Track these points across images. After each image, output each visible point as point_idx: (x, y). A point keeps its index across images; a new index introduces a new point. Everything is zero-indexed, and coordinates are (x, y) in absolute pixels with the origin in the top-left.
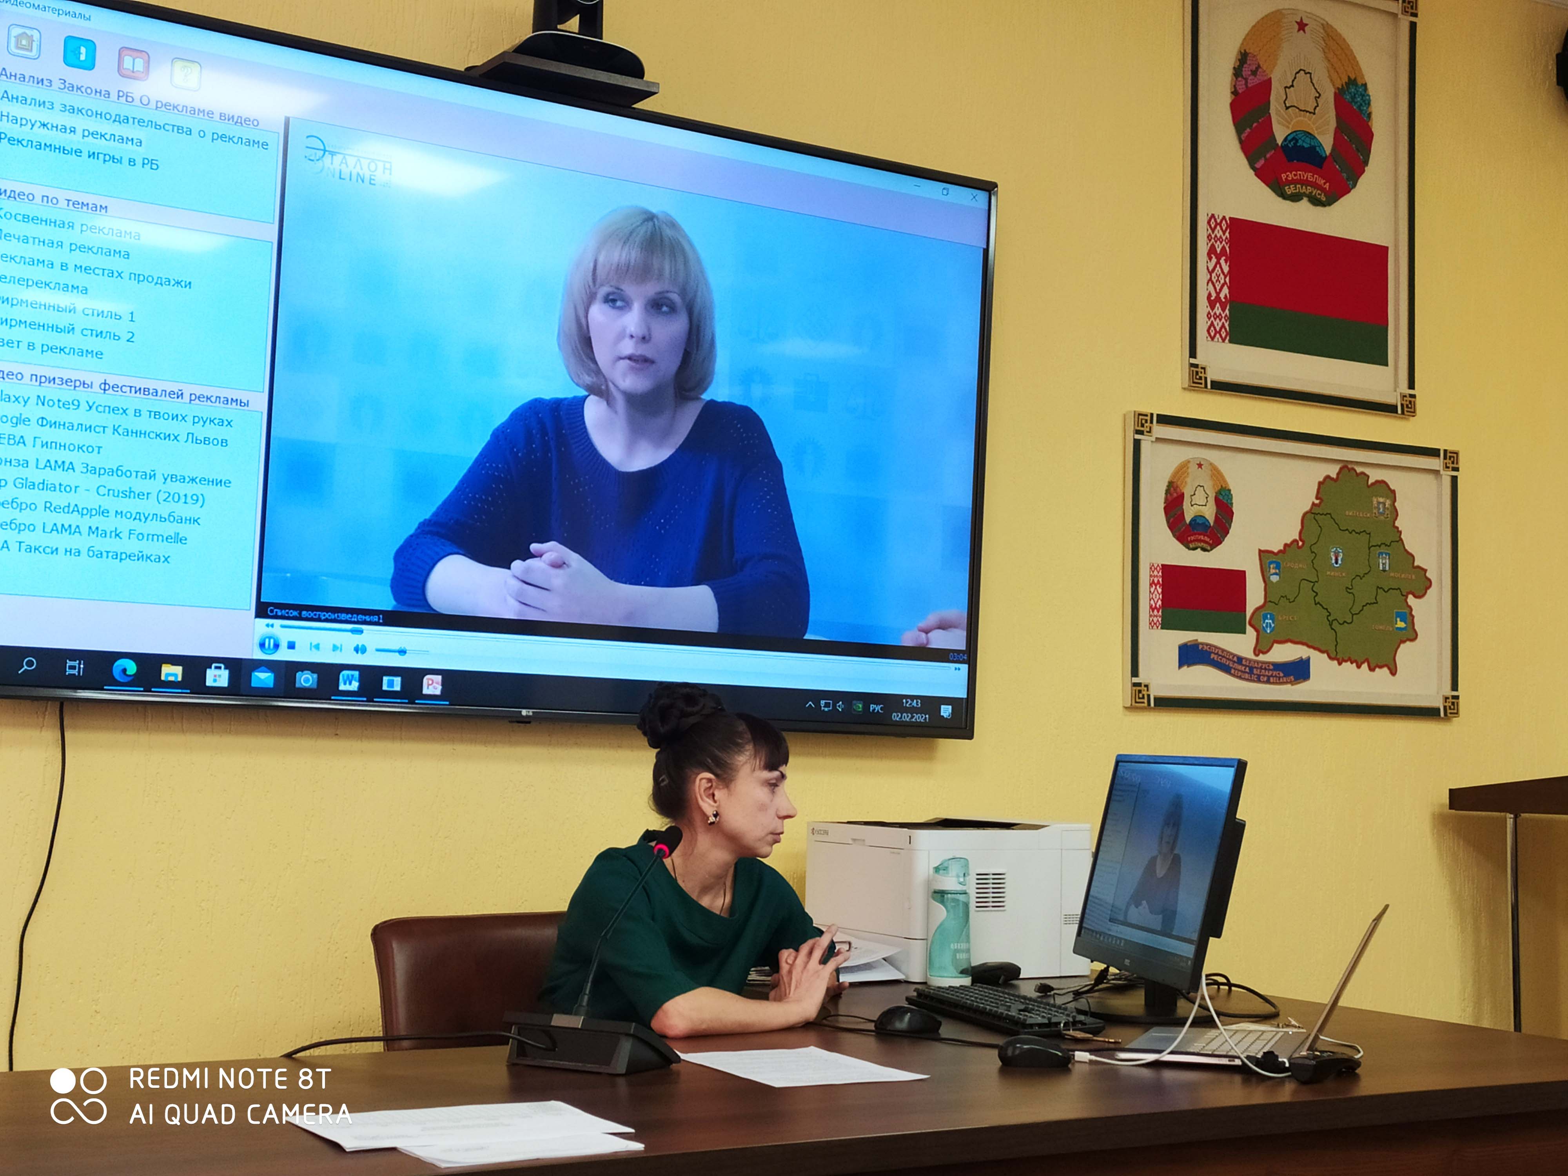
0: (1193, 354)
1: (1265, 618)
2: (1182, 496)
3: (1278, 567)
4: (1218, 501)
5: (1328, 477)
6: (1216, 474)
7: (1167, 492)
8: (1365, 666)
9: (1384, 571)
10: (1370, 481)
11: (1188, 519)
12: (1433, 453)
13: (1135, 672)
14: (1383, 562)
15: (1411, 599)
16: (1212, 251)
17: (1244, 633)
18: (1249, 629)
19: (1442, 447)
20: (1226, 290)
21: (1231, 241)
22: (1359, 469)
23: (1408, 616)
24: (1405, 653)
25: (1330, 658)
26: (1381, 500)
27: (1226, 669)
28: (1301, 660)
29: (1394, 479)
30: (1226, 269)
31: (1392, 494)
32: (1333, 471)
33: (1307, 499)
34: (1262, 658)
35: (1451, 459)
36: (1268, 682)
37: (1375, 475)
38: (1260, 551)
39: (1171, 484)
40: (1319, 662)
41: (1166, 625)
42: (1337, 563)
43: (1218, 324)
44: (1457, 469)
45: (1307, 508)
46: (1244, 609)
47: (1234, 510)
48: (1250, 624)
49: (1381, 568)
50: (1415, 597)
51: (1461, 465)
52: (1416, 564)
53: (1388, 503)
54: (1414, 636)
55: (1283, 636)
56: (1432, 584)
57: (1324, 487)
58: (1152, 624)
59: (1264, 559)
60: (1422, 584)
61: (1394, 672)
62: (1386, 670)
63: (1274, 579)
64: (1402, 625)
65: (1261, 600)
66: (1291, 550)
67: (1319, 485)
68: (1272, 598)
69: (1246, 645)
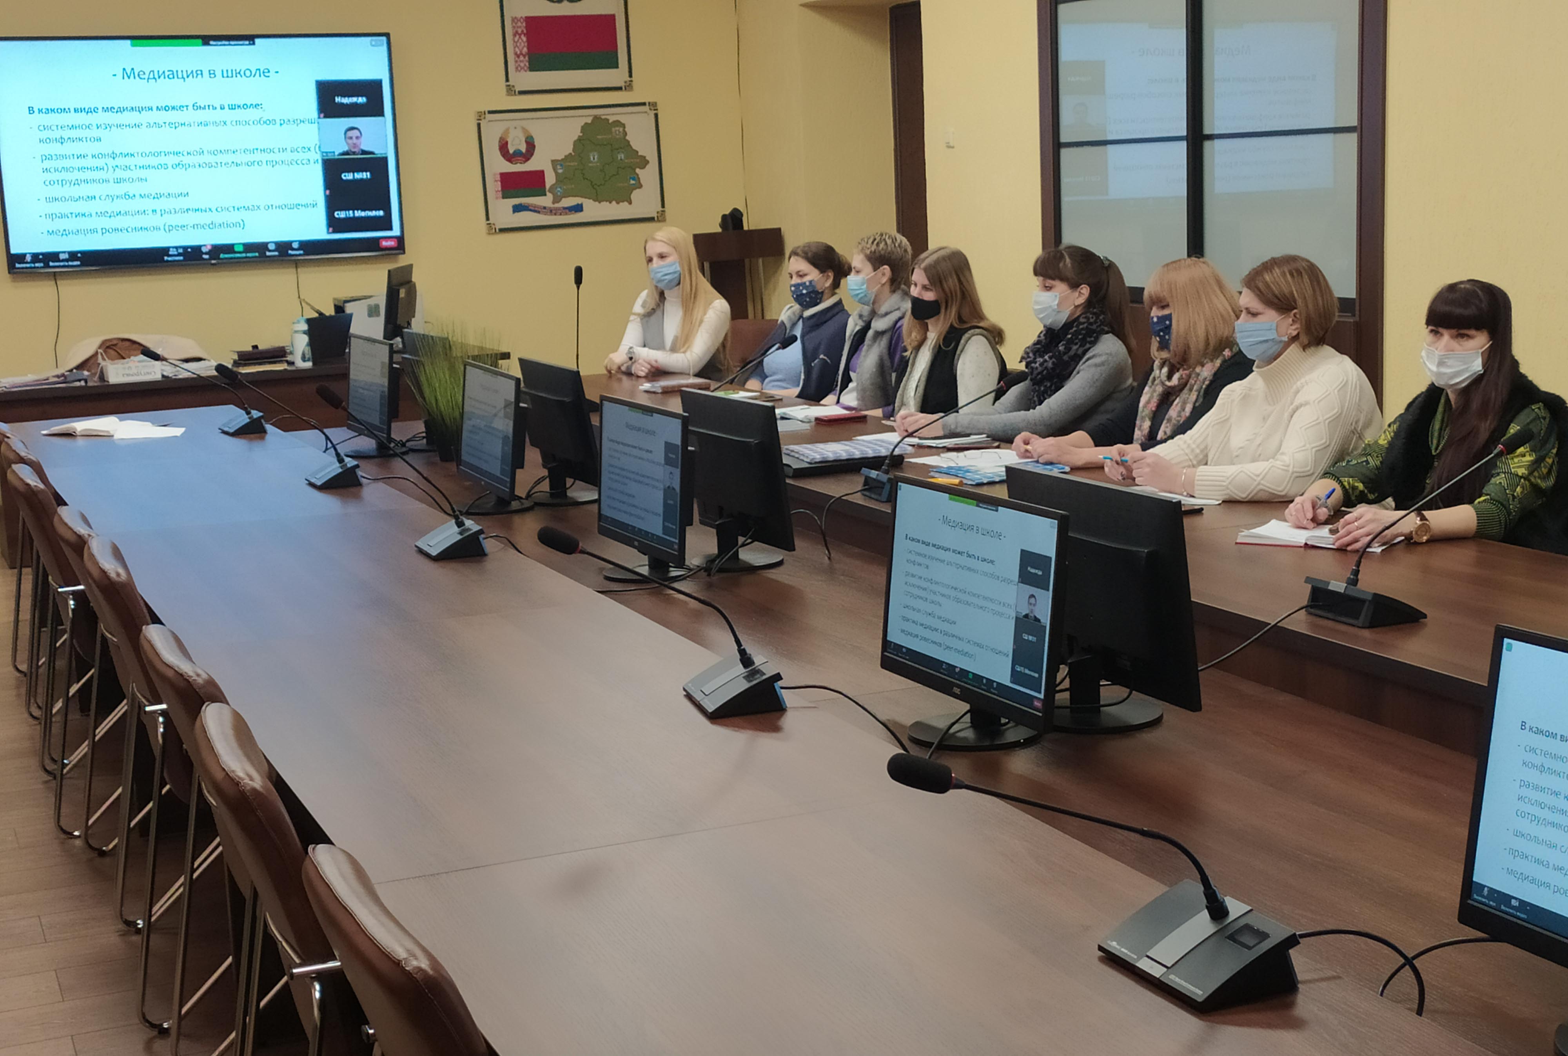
0: (507, 80)
1: (556, 188)
2: (507, 143)
3: (561, 165)
4: (527, 142)
5: (586, 124)
6: (524, 130)
7: (500, 141)
8: (614, 203)
9: (621, 159)
10: (610, 121)
11: (511, 151)
12: (644, 104)
13: (488, 219)
14: (621, 156)
15: (638, 171)
16: (516, 33)
17: (545, 195)
18: (548, 193)
19: (647, 101)
20: (524, 50)
21: (525, 29)
22: (603, 117)
23: (637, 178)
24: (635, 195)
25: (595, 201)
26: (617, 128)
27: (539, 212)
28: (578, 205)
29: (623, 119)
30: (525, 39)
31: (624, 126)
32: (589, 120)
33: (577, 133)
34: (556, 205)
35: (653, 105)
36: (561, 214)
37: (612, 119)
38: (552, 160)
39: (501, 139)
40: (588, 204)
41: (503, 198)
42: (594, 159)
43: (523, 65)
44: (657, 110)
45: (576, 138)
46: (544, 186)
47: (536, 144)
48: (550, 191)
49: (619, 158)
50: (641, 168)
51: (658, 107)
52: (640, 154)
53: (621, 129)
54: (640, 186)
55: (566, 195)
56: (648, 162)
57: (585, 128)
58: (497, 198)
59: (554, 162)
60: (644, 162)
61: (630, 203)
62: (626, 203)
63: (560, 171)
64: (632, 182)
65: (554, 181)
66: (568, 157)
67: (582, 127)
68: (560, 179)
69: (546, 201)
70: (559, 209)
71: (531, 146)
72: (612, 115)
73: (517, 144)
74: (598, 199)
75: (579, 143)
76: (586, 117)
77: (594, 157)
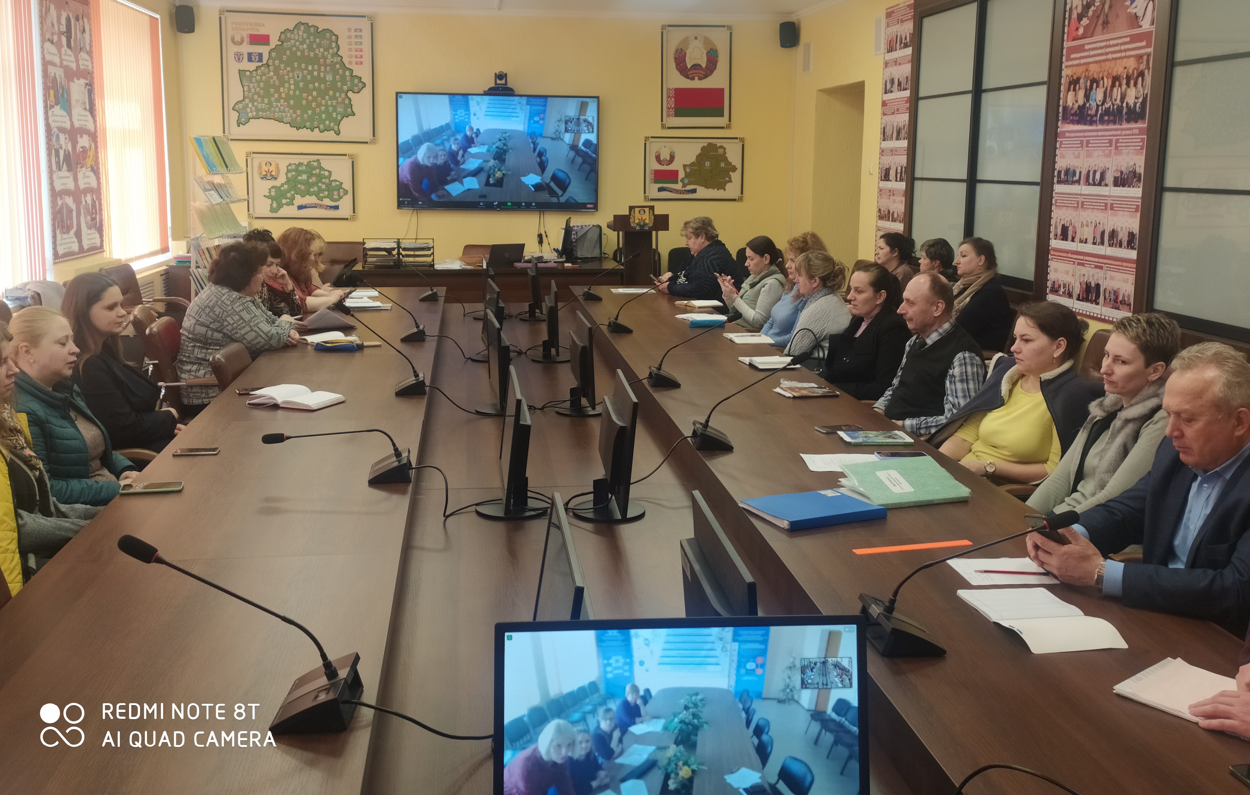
0: (662, 121)
1: (684, 179)
2: (660, 154)
3: (688, 168)
4: (670, 155)
5: (704, 146)
6: (669, 148)
7: (656, 153)
8: (716, 189)
9: (722, 167)
10: (718, 147)
11: (662, 159)
12: (737, 138)
13: (645, 193)
14: (722, 165)
15: (731, 173)
16: (669, 97)
17: (678, 183)
19: (738, 136)
20: (673, 105)
21: (675, 94)
22: (714, 144)
23: (730, 178)
24: (728, 186)
25: (704, 188)
26: (721, 151)
27: (672, 192)
28: (695, 189)
29: (724, 146)
30: (673, 100)
31: (725, 149)
32: (706, 145)
33: (698, 151)
34: (684, 189)
35: (741, 138)
36: (685, 194)
37: (719, 145)
38: (684, 165)
40: (700, 189)
41: (655, 182)
43: (671, 113)
44: (744, 142)
45: (697, 154)
46: (678, 178)
47: (675, 156)
48: (680, 181)
51: (745, 140)
52: (732, 164)
53: (724, 152)
54: (732, 182)
55: (689, 184)
56: (737, 169)
57: (703, 148)
58: (651, 183)
59: (685, 166)
60: (734, 169)
61: (725, 190)
62: (722, 190)
63: (688, 171)
64: (727, 179)
65: (684, 176)
66: (692, 164)
67: (702, 148)
68: (687, 175)
69: (679, 186)
70: (685, 191)
71: (672, 158)
72: (719, 143)
73: (665, 156)
74: (707, 187)
75: (701, 158)
76: (705, 143)
77: (707, 164)
